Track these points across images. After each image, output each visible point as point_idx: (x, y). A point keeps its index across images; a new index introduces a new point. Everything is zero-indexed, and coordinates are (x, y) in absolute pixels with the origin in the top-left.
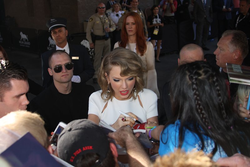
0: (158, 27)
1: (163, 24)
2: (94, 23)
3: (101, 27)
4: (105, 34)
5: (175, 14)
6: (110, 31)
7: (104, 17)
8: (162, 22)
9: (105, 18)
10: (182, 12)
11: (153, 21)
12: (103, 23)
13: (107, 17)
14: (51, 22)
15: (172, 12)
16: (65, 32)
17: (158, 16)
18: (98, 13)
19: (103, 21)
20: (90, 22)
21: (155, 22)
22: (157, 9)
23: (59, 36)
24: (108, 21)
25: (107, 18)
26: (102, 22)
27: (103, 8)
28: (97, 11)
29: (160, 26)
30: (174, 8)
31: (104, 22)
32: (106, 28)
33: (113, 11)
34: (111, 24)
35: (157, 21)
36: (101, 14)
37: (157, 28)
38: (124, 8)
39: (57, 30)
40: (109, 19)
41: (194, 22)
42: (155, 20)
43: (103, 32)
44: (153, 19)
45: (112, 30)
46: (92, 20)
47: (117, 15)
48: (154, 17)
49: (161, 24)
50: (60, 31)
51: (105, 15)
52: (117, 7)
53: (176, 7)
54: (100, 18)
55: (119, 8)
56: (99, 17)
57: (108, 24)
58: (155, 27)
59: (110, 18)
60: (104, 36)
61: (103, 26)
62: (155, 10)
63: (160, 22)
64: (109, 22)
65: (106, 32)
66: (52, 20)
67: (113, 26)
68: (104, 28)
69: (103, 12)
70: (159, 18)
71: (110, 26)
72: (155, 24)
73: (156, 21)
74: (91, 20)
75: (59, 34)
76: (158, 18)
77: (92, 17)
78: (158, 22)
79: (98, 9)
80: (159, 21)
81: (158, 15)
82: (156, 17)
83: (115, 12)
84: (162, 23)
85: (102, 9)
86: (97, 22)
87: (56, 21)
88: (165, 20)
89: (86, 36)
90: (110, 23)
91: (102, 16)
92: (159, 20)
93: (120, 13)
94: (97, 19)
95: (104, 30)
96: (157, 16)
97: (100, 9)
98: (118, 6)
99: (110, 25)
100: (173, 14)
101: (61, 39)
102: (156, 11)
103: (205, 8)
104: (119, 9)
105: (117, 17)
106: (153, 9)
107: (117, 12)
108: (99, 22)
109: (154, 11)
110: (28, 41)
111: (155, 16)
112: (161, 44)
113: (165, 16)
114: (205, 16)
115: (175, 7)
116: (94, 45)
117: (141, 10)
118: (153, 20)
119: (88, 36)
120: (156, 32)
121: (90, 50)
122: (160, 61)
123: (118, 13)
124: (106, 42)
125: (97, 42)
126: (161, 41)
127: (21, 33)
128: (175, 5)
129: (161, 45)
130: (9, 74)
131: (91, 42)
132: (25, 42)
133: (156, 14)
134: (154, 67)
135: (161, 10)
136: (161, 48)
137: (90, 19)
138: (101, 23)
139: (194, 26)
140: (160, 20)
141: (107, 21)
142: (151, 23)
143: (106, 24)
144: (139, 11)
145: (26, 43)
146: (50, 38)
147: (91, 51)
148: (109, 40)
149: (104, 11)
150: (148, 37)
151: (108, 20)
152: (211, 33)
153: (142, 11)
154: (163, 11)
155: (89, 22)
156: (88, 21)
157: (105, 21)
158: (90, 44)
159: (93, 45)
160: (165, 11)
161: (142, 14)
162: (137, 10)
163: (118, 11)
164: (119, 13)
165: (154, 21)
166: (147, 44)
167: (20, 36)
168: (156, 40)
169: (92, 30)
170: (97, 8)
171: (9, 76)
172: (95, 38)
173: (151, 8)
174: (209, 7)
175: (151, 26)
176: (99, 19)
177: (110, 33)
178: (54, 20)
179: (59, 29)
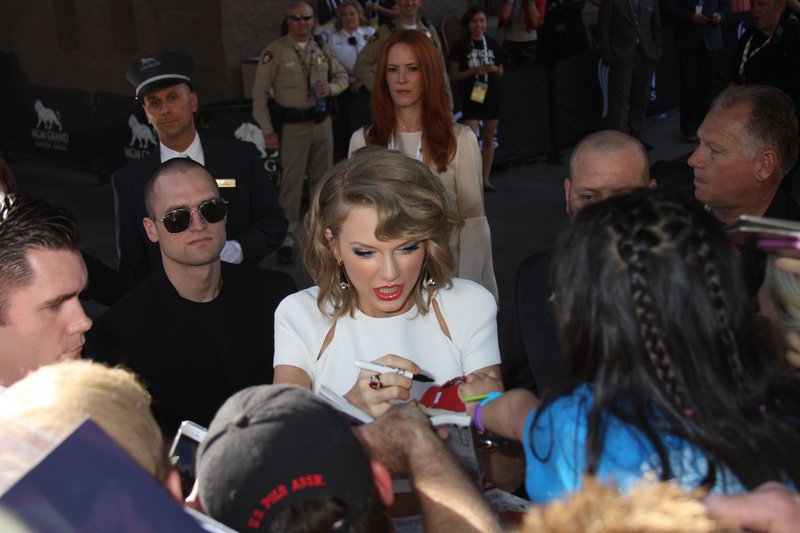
0: (486, 77)
1: (501, 66)
2: (278, 67)
3: (300, 80)
4: (314, 104)
5: (538, 34)
6: (330, 92)
7: (310, 49)
8: (497, 61)
9: (313, 51)
10: (561, 28)
11: (469, 60)
12: (308, 68)
13: (320, 46)
14: (142, 69)
15: (529, 26)
16: (190, 100)
17: (485, 43)
18: (289, 37)
19: (308, 61)
20: (264, 63)
21: (474, 62)
22: (482, 20)
23: (168, 113)
24: (323, 61)
25: (318, 50)
26: (303, 64)
27: (307, 18)
28: (285, 30)
29: (492, 75)
30: (536, 14)
31: (311, 65)
32: (318, 82)
33: (339, 28)
34: (334, 70)
35: (482, 58)
36: (300, 37)
37: (482, 79)
38: (374, 16)
39: (162, 95)
40: (325, 54)
41: (601, 61)
42: (474, 54)
43: (309, 96)
44: (470, 52)
45: (336, 88)
46: (271, 57)
47: (352, 41)
48: (472, 44)
49: (495, 68)
50: (173, 97)
51: (314, 43)
52: (352, 14)
53: (543, 10)
54: (297, 52)
55: (356, 16)
56: (293, 48)
57: (324, 70)
58: (477, 77)
59: (328, 53)
60: (313, 109)
61: (308, 78)
62: (475, 21)
63: (492, 62)
64: (326, 65)
65: (319, 95)
66: (144, 61)
67: (339, 75)
68: (309, 83)
69: (306, 31)
70: (489, 48)
71: (331, 77)
72: (474, 67)
73: (480, 58)
74: (267, 57)
75: (170, 105)
76: (486, 48)
77: (270, 48)
78: (486, 60)
79: (289, 21)
80: (489, 58)
81: (484, 38)
82: (479, 46)
83: (344, 31)
84: (497, 64)
85: (303, 22)
86: (288, 65)
87: (159, 63)
88: (506, 53)
89: (250, 110)
90: (330, 66)
91: (302, 45)
92: (488, 55)
93: (360, 33)
94: (288, 56)
95: (310, 90)
96: (482, 42)
97: (295, 23)
98: (355, 12)
99: (329, 72)
100: (533, 36)
101: (176, 123)
102: (477, 26)
103: (635, 15)
104: (357, 22)
105: (353, 47)
106: (468, 18)
107: (351, 29)
108: (292, 64)
109: (472, 25)
110: (64, 131)
111: (475, 42)
112: (496, 132)
113: (508, 43)
114: (638, 41)
115: (540, 11)
116: (280, 139)
117: (429, 22)
118: (469, 56)
119: (260, 110)
120: (479, 95)
121: (264, 155)
122: (493, 187)
123: (354, 35)
124: (316, 128)
125: (291, 130)
126: (495, 122)
127: (39, 106)
128: (538, 6)
129: (496, 136)
130: (20, 233)
131: (269, 129)
132: (50, 135)
133: (477, 36)
134: (481, 207)
135: (495, 22)
136: (496, 144)
137: (266, 54)
138: (300, 67)
139: (603, 74)
140: (491, 54)
141: (319, 60)
142: (464, 65)
143: (316, 70)
144: (424, 27)
145: (54, 137)
146: (133, 121)
147: (268, 158)
148: (328, 122)
149: (311, 28)
150: (455, 112)
151: (323, 57)
152: (656, 94)
153: (432, 27)
154: (501, 24)
155: (260, 65)
156: (256, 63)
157: (312, 59)
158: (266, 137)
159: (275, 139)
160: (505, 24)
161: (432, 38)
162: (417, 22)
163: (354, 29)
164: (358, 33)
165: (472, 58)
166: (458, 134)
167: (35, 116)
168: (479, 119)
169: (272, 92)
170: (287, 17)
171: (19, 238)
172: (281, 117)
173: (459, 16)
174: (650, 9)
175: (465, 74)
176: (294, 54)
177: (330, 99)
178: (152, 62)
179: (169, 90)
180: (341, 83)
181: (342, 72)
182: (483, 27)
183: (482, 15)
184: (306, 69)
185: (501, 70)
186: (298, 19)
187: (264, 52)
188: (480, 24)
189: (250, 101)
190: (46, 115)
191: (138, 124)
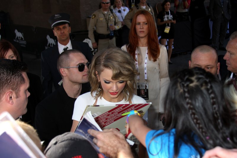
0: (170, 24)
1: (175, 20)
2: (97, 20)
3: (105, 24)
4: (110, 33)
6: (115, 28)
7: (108, 14)
8: (174, 19)
9: (109, 15)
11: (164, 18)
12: (107, 20)
14: (55, 18)
15: (185, 8)
16: (69, 29)
17: (170, 13)
18: (101, 9)
21: (166, 19)
22: (169, 5)
23: (63, 33)
24: (113, 18)
25: (111, 14)
26: (106, 19)
27: (107, 3)
28: (100, 7)
29: (172, 24)
31: (109, 19)
32: (111, 25)
34: (117, 21)
36: (105, 9)
37: (168, 25)
39: (61, 27)
40: (114, 16)
41: (210, 19)
42: (166, 16)
43: (108, 30)
44: (164, 15)
45: (117, 27)
46: (95, 16)
48: (165, 13)
49: (173, 21)
50: (64, 28)
51: (110, 11)
54: (104, 15)
56: (103, 13)
57: (113, 21)
58: (167, 24)
59: (115, 15)
61: (108, 24)
62: (166, 5)
64: (114, 19)
65: (111, 30)
66: (56, 15)
67: (118, 23)
68: (108, 26)
69: (107, 8)
70: (171, 14)
71: (115, 24)
72: (166, 21)
73: (168, 18)
74: (94, 16)
75: (64, 30)
76: (170, 14)
77: (95, 13)
78: (170, 18)
79: (102, 4)
80: (171, 18)
81: (169, 11)
82: (168, 14)
83: (117, 8)
85: (106, 4)
86: (101, 19)
87: (61, 17)
89: (88, 34)
90: (115, 20)
91: (106, 12)
92: (170, 17)
94: (101, 16)
95: (108, 28)
96: (169, 12)
97: (104, 5)
100: (187, 10)
101: (65, 36)
102: (167, 7)
103: (222, 4)
108: (102, 19)
109: (165, 6)
110: (25, 40)
111: (166, 12)
112: (173, 43)
114: (223, 13)
115: (188, 3)
116: (97, 45)
117: (150, 5)
118: (164, 17)
119: (91, 34)
120: (167, 30)
121: (93, 50)
122: (171, 62)
123: (120, 9)
124: (110, 41)
125: (101, 42)
126: (173, 40)
127: (16, 31)
129: (173, 45)
131: (94, 41)
132: (20, 41)
133: (167, 10)
135: (173, 5)
136: (173, 47)
137: (93, 15)
138: (105, 20)
139: (211, 24)
140: (172, 17)
141: (112, 17)
142: (162, 20)
143: (111, 21)
144: (148, 7)
145: (21, 42)
146: (48, 37)
147: (94, 51)
148: (114, 39)
149: (109, 7)
150: (159, 36)
151: (113, 17)
152: (229, 31)
154: (175, 6)
155: (91, 19)
156: (90, 18)
157: (109, 17)
159: (96, 45)
160: (177, 7)
161: (151, 11)
162: (146, 5)
163: (120, 7)
164: (121, 9)
165: (165, 18)
167: (15, 35)
168: (167, 39)
169: (95, 28)
170: (101, 3)
172: (98, 37)
175: (162, 23)
176: (103, 15)
177: (115, 31)
178: (59, 16)
179: (64, 26)
180: (119, 25)
181: (119, 22)
182: (169, 7)
183: (169, 3)
184: (107, 21)
185: (175, 22)
186: (104, 4)
187: (92, 15)
188: (168, 6)
189: (88, 31)
190: (19, 34)
191: (50, 38)
